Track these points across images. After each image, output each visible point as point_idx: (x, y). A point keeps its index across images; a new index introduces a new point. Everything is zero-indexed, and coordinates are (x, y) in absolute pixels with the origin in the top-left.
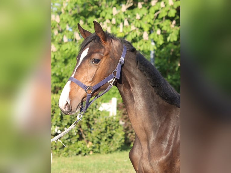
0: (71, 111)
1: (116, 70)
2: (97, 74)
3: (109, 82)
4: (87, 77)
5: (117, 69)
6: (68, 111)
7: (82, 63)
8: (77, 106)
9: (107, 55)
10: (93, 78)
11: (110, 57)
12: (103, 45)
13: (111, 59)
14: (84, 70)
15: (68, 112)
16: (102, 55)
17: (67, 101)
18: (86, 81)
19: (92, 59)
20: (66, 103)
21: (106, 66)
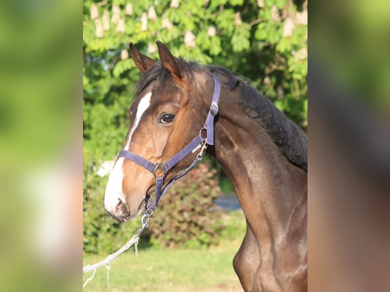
0: (129, 215)
1: (205, 128)
2: (172, 142)
3: (194, 151)
4: (153, 150)
5: (206, 126)
6: (123, 215)
7: (140, 122)
8: (139, 205)
9: (186, 104)
10: (164, 150)
11: (193, 107)
12: (178, 86)
13: (193, 110)
14: (147, 136)
15: (123, 217)
16: (178, 105)
17: (119, 199)
18: (152, 157)
19: (159, 114)
20: (118, 201)
21: (186, 125)
